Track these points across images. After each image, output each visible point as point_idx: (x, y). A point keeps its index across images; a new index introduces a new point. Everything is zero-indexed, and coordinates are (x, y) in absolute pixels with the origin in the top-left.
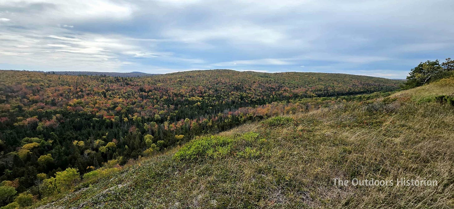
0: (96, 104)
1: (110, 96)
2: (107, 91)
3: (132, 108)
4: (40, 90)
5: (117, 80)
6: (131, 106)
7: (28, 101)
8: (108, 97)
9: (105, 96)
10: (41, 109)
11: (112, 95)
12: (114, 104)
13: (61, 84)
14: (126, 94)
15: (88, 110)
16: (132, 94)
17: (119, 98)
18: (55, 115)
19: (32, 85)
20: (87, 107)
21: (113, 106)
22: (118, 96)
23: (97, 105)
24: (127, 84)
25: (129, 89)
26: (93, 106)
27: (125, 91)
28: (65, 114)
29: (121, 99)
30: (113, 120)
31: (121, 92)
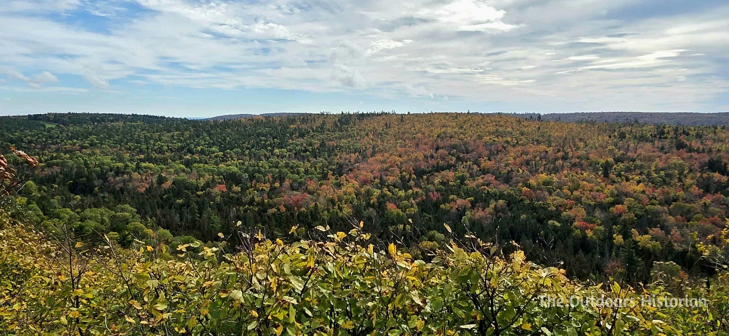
0: (576, 190)
1: (619, 175)
2: (617, 160)
3: (656, 214)
4: (500, 151)
5: (661, 134)
6: (658, 207)
7: (478, 169)
8: (612, 176)
9: (606, 175)
10: (486, 187)
11: (622, 173)
12: (617, 196)
13: (537, 141)
14: (662, 173)
15: (553, 201)
16: (681, 173)
17: (639, 182)
18: (496, 200)
19: (494, 141)
20: (558, 195)
21: (611, 199)
22: (637, 178)
23: (576, 193)
24: (680, 146)
25: (675, 160)
26: (569, 193)
27: (661, 165)
28: (511, 202)
29: (641, 184)
30: (589, 233)
31: (649, 167)
